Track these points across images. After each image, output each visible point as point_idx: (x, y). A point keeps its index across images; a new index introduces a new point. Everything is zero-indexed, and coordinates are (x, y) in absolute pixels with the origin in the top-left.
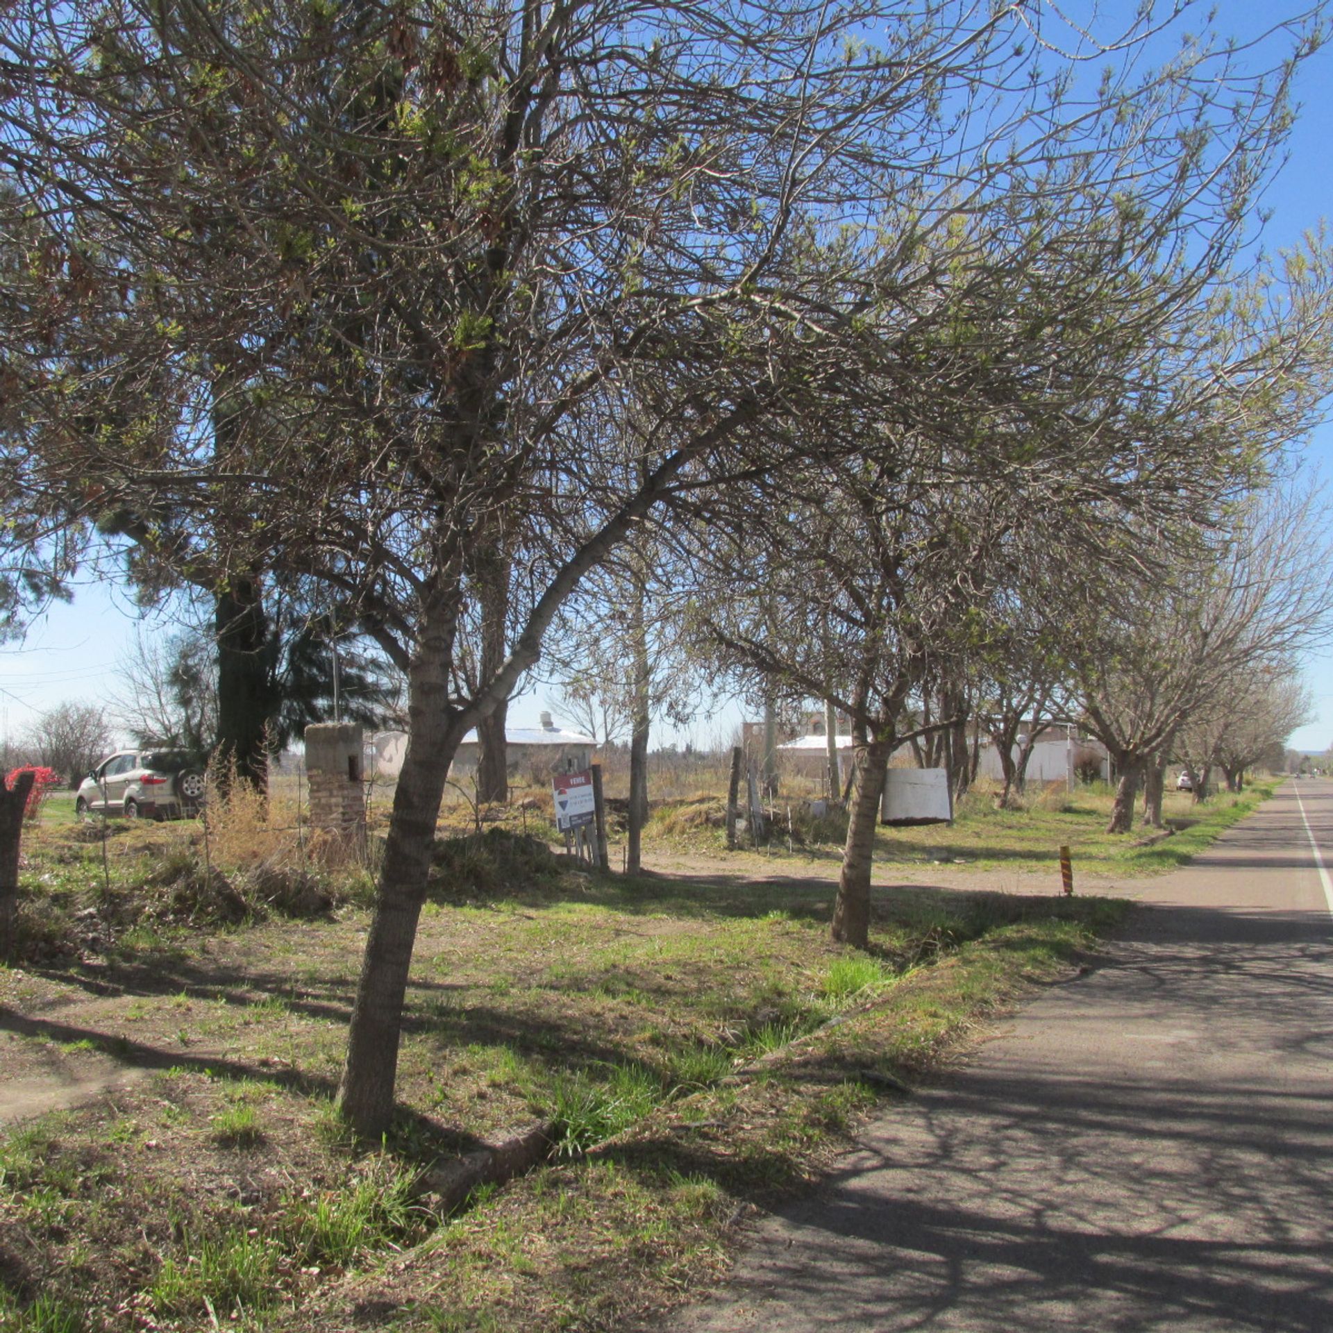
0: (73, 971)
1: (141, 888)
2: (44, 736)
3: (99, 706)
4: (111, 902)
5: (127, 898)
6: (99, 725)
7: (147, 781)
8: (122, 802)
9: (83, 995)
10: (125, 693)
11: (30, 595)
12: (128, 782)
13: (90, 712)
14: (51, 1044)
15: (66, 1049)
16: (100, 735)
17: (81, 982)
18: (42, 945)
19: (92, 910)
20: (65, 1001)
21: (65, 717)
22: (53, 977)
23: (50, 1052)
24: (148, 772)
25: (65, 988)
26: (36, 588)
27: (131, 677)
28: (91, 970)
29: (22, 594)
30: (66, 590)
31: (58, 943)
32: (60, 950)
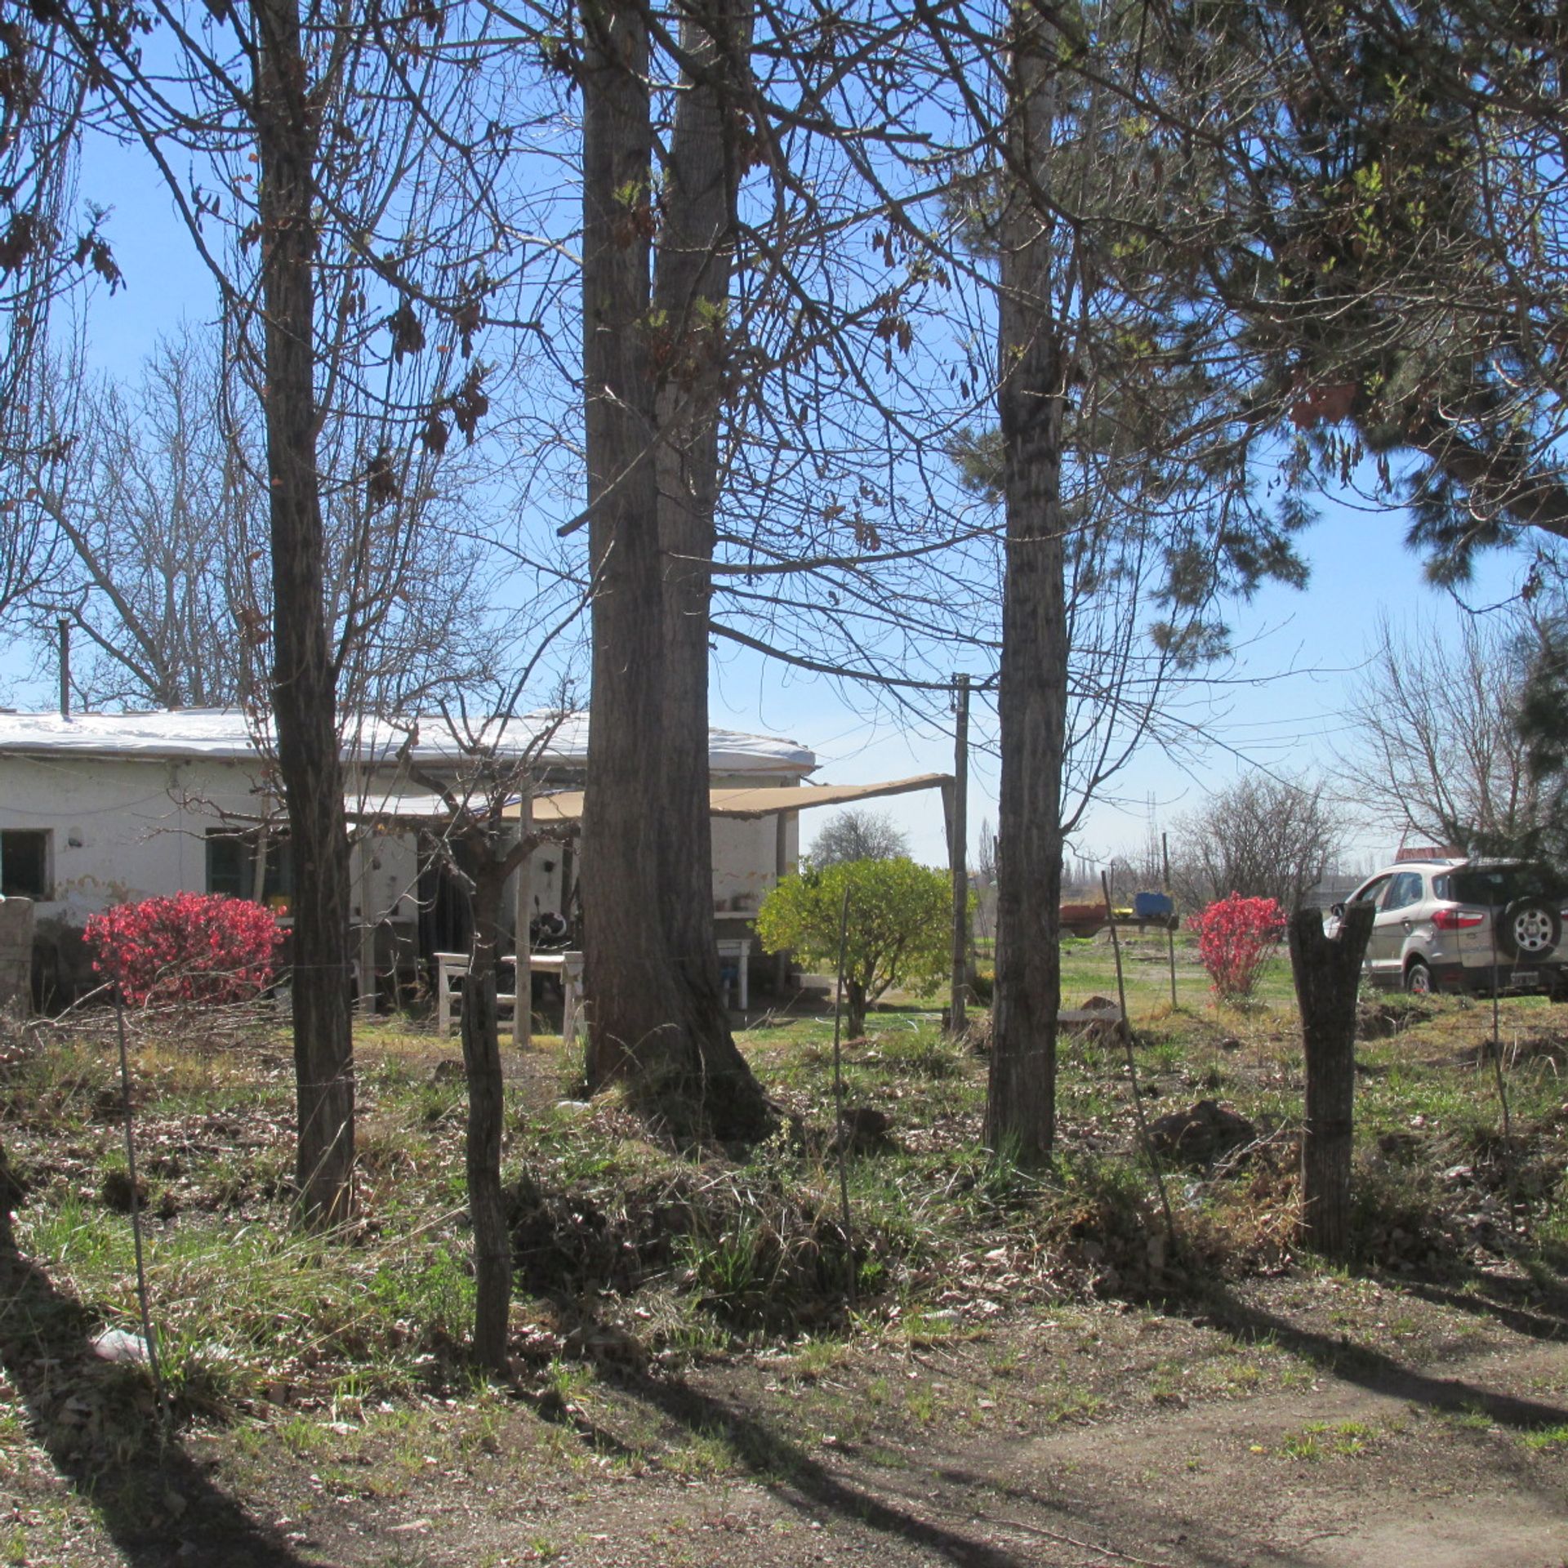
0: (1470, 1287)
1: (1550, 1130)
2: (1213, 841)
3: (1310, 783)
4: (1498, 1156)
5: (1527, 1147)
6: (1310, 819)
7: (1444, 922)
8: (1400, 962)
9: (1502, 1334)
10: (1366, 754)
11: (1233, 576)
12: (1408, 925)
13: (1295, 795)
14: (1495, 1430)
15: (1532, 1442)
16: (1314, 841)
17: (1492, 1309)
18: (1398, 1233)
19: (1460, 1168)
20: (1481, 1347)
21: (1250, 804)
22: (1439, 1299)
23: (1500, 1444)
24: (1445, 905)
25: (1470, 1322)
26: (1245, 563)
27: (1376, 724)
28: (1499, 1286)
29: (1224, 575)
30: (1295, 563)
31: (1426, 1232)
32: (1431, 1244)
